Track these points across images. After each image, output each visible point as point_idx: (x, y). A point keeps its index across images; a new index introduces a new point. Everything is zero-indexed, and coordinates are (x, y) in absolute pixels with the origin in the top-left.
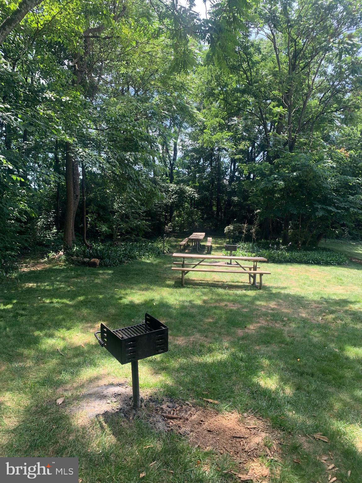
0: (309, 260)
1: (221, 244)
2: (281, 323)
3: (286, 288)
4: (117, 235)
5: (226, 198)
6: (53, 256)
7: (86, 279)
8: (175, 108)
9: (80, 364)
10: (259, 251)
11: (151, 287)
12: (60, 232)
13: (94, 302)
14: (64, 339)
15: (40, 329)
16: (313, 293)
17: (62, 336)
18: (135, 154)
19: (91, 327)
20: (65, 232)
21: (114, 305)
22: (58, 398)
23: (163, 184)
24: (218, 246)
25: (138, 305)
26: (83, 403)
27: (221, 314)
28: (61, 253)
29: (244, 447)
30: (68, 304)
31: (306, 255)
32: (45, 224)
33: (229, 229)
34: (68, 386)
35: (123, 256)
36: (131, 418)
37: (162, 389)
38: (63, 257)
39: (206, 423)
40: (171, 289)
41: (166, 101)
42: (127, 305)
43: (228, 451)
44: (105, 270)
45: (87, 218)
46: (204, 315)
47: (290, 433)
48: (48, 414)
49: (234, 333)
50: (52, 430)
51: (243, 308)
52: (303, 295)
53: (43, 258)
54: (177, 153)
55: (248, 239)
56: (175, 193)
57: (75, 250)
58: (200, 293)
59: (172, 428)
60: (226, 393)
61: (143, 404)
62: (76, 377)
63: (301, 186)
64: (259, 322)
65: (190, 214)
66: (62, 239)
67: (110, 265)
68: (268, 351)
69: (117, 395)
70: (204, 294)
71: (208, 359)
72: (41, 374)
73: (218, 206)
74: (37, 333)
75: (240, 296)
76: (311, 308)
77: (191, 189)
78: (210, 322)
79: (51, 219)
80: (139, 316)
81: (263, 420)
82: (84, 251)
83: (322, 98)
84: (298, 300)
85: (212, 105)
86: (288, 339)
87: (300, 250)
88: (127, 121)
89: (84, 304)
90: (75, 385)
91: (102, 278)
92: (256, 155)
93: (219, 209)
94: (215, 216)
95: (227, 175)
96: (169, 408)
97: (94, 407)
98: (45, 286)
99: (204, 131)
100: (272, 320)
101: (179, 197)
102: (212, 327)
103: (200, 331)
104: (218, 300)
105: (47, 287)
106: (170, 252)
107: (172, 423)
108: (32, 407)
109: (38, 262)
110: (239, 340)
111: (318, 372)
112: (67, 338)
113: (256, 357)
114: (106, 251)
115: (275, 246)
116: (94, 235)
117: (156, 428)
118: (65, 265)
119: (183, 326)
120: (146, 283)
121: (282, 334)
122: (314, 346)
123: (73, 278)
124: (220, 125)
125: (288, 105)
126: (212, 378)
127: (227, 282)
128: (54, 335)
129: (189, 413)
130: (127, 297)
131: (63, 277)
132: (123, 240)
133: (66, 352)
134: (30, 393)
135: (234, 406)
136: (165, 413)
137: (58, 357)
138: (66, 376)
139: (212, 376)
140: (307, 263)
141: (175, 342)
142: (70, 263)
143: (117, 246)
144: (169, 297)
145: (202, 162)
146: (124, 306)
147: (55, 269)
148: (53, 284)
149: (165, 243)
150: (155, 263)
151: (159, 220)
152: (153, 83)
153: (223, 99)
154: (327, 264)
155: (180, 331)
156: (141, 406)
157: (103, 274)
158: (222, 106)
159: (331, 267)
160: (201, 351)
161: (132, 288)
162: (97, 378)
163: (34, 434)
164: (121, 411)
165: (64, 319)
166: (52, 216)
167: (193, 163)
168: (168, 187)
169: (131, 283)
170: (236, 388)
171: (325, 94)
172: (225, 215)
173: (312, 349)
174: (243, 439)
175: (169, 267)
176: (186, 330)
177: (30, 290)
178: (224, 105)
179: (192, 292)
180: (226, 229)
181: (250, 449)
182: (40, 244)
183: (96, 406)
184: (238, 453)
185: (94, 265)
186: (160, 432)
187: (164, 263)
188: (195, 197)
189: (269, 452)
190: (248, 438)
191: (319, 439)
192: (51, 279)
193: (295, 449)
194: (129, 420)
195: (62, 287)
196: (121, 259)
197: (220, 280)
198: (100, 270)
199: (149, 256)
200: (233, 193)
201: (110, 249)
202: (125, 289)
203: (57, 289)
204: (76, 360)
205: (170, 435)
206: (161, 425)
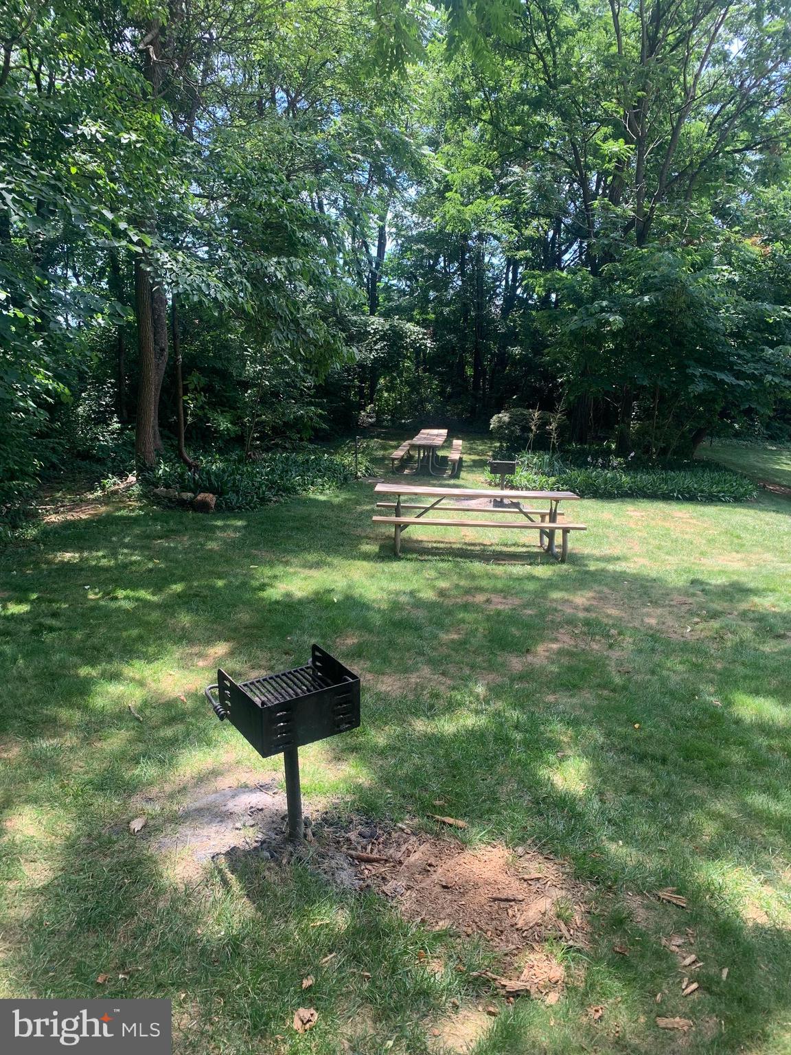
0: (673, 491)
1: (483, 453)
2: (603, 641)
3: (618, 559)
4: (253, 438)
5: (495, 348)
6: (114, 484)
7: (186, 541)
8: (380, 146)
9: (177, 740)
10: (565, 472)
11: (329, 559)
12: (129, 429)
13: (206, 597)
14: (141, 683)
15: (92, 662)
16: (676, 571)
17: (137, 677)
18: (289, 261)
19: (200, 655)
20: (139, 429)
21: (248, 603)
22: (132, 819)
23: (355, 318)
24: (477, 458)
25: (301, 602)
26: (185, 830)
27: (476, 621)
28: (132, 479)
29: (514, 921)
30: (149, 602)
31: (665, 481)
32: (94, 412)
33: (499, 422)
34: (154, 791)
35: (266, 486)
36: (284, 861)
37: (348, 796)
38: (136, 490)
39: (440, 870)
40: (372, 564)
41: (360, 129)
42: (277, 602)
43: (481, 929)
44: (228, 518)
45: (185, 402)
46: (440, 625)
47: (610, 887)
48: (113, 854)
49: (503, 665)
50: (121, 887)
51: (525, 606)
52: (654, 575)
53: (92, 489)
54: (385, 245)
55: (541, 444)
56: (382, 338)
57: (160, 472)
58: (433, 574)
59: (369, 882)
60: (483, 801)
61: (309, 832)
62: (169, 769)
63: (659, 325)
64: (556, 640)
65: (415, 384)
66: (133, 445)
67: (239, 508)
68: (573, 707)
69: (255, 811)
70: (442, 574)
71: (447, 726)
72: (95, 765)
73: (477, 365)
74: (84, 671)
75: (519, 579)
76: (671, 606)
77: (417, 329)
78: (453, 641)
79: (108, 399)
80: (302, 629)
81: (557, 861)
82: (181, 475)
83: (715, 117)
84: (642, 586)
85: (466, 134)
86: (618, 680)
87: (653, 468)
88: (270, 182)
89: (184, 600)
90: (168, 788)
91: (221, 539)
92: (563, 248)
93: (479, 373)
94: (470, 388)
95: (498, 295)
96: (364, 837)
97: (209, 837)
98: (98, 558)
99: (447, 195)
100: (585, 634)
101: (391, 347)
102: (457, 651)
103: (431, 662)
104: (470, 588)
105: (104, 562)
106: (370, 475)
107: (368, 870)
108: (79, 837)
109: (81, 501)
110: (512, 680)
111: (675, 754)
112: (149, 680)
113: (548, 720)
114: (231, 475)
115: (600, 460)
116: (202, 436)
117: (336, 882)
118: (141, 508)
119: (395, 650)
120: (316, 550)
121: (605, 665)
122: (672, 694)
123: (160, 538)
124: (483, 180)
125: (637, 135)
126: (454, 769)
127: (491, 545)
128: (121, 674)
129: (403, 848)
130: (277, 584)
131: (137, 536)
132: (267, 450)
133: (147, 712)
134: (76, 806)
135: (497, 833)
136: (356, 849)
137: (131, 725)
138: (147, 770)
139: (455, 765)
140: (666, 497)
141: (379, 686)
142: (152, 503)
143: (254, 462)
144: (367, 583)
145: (442, 264)
146: (270, 604)
147: (119, 517)
148: (114, 555)
149: (359, 456)
150: (336, 501)
151: (347, 399)
152: (328, 83)
153: (490, 122)
154: (711, 499)
155: (390, 662)
156: (305, 835)
157: (223, 529)
158: (487, 137)
159: (718, 508)
160: (431, 707)
161: (287, 563)
162: (215, 773)
163: (87, 896)
164: (265, 845)
165: (140, 638)
166: (108, 392)
167: (422, 267)
168: (366, 324)
169: (286, 551)
170: (503, 792)
171: (723, 107)
172: (491, 388)
173: (667, 700)
174: (512, 903)
175: (367, 511)
176: (402, 659)
177: (66, 567)
178: (492, 135)
179: (417, 572)
180: (494, 422)
181: (526, 924)
182: (86, 456)
183: (213, 835)
184: (502, 932)
185: (203, 507)
186: (344, 892)
187: (358, 503)
188: (426, 346)
189: (565, 932)
190: (523, 900)
191: (669, 902)
192: (111, 541)
193: (618, 922)
194: (280, 865)
195: (135, 562)
196: (264, 492)
197: (477, 541)
198: (218, 519)
199: (323, 485)
200: (511, 337)
201: (238, 469)
202: (271, 564)
203: (125, 566)
204: (168, 732)
205: (365, 897)
206: (346, 877)
